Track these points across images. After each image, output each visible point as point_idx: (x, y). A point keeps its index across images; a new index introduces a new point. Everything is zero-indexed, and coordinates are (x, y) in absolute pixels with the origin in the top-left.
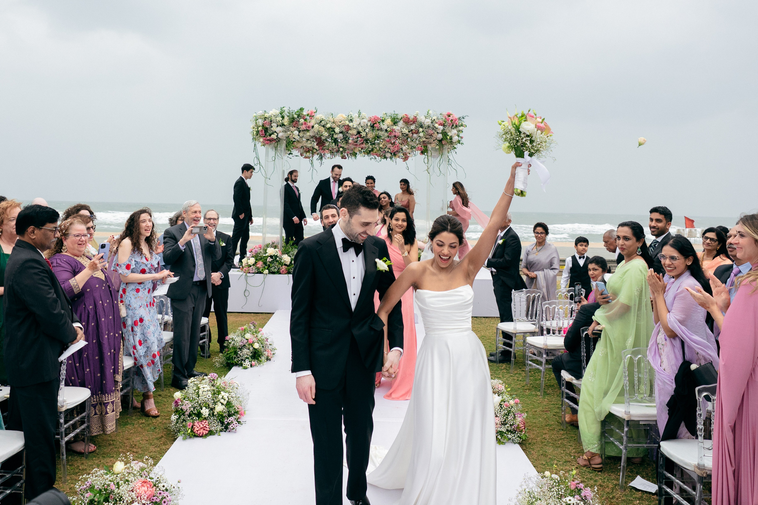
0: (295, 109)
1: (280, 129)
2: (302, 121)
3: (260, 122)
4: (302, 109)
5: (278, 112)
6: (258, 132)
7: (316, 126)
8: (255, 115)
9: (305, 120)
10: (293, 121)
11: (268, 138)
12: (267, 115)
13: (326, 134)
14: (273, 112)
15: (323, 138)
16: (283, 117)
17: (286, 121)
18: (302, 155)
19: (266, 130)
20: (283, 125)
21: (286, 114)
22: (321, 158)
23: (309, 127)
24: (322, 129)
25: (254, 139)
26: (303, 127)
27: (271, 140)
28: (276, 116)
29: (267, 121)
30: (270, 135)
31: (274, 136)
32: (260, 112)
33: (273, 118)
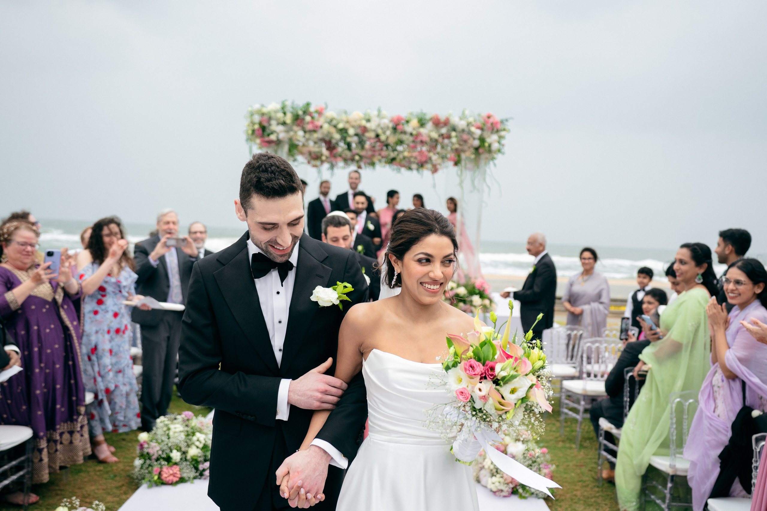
0: (300, 103)
1: (280, 128)
2: (308, 118)
3: (257, 118)
4: (308, 104)
5: (278, 106)
6: (253, 131)
7: (326, 126)
8: (250, 109)
9: (313, 118)
10: (297, 119)
11: (266, 139)
12: (265, 110)
13: (337, 136)
14: (272, 106)
15: (334, 141)
16: (285, 113)
17: (289, 119)
18: (309, 162)
19: (263, 128)
20: (284, 123)
21: (289, 109)
22: (332, 167)
23: (317, 127)
24: (333, 130)
25: (248, 140)
26: (309, 127)
27: (270, 142)
28: (276, 112)
29: (266, 117)
30: (269, 135)
31: (273, 137)
32: (257, 106)
33: (273, 115)
